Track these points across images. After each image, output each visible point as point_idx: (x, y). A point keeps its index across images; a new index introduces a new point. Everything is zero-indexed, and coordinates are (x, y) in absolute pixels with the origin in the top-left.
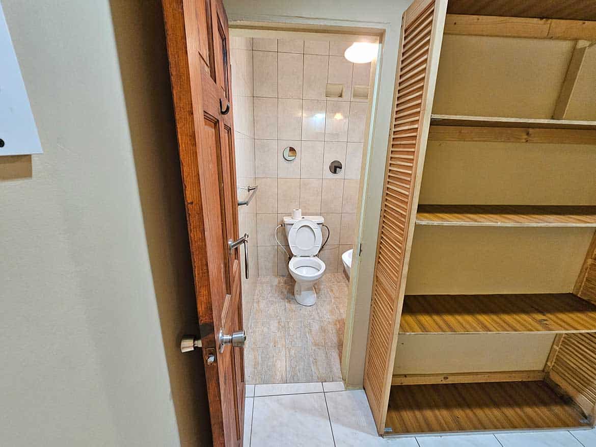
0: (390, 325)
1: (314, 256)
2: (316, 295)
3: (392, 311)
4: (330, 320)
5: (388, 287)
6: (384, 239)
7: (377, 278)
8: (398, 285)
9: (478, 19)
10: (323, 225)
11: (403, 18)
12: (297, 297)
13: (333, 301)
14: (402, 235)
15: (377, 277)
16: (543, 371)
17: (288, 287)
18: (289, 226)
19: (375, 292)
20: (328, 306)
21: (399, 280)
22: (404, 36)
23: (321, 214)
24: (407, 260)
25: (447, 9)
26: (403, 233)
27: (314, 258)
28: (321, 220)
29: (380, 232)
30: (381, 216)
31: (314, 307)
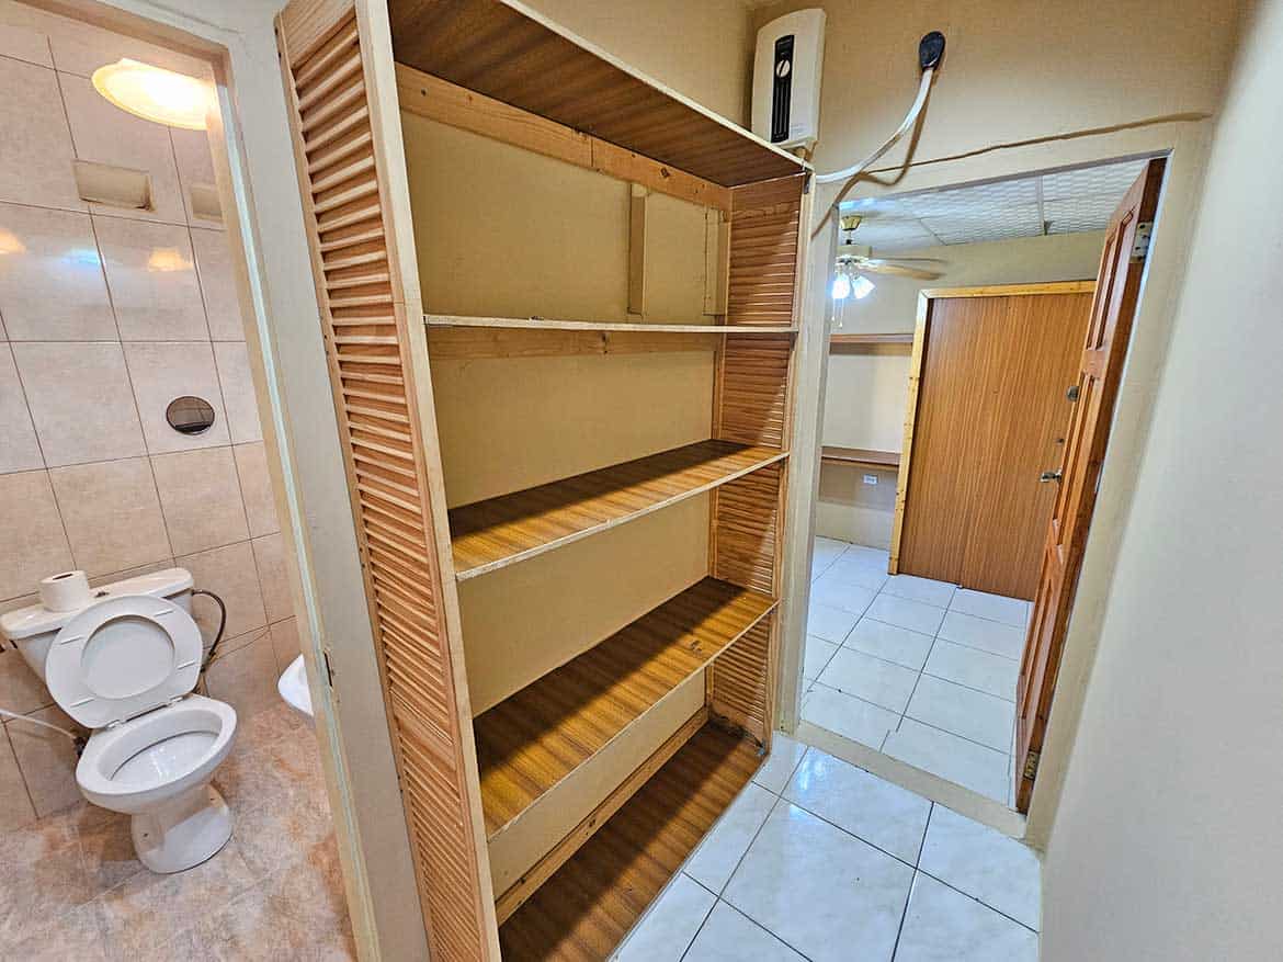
0: (462, 830)
1: (185, 697)
2: (225, 809)
3: (458, 795)
4: (295, 861)
5: (431, 742)
6: (388, 622)
7: (396, 723)
8: (455, 731)
9: (471, 99)
10: (193, 593)
11: (276, 31)
12: (150, 855)
13: (291, 793)
14: (430, 613)
15: (397, 719)
16: (705, 705)
17: (100, 840)
18: (37, 645)
19: (402, 755)
20: (281, 818)
21: (454, 723)
22: (294, 85)
23: (175, 562)
24: (460, 669)
25: (394, 51)
26: (431, 607)
27: (186, 702)
28: (181, 579)
29: (373, 607)
30: (363, 566)
31: (229, 851)
